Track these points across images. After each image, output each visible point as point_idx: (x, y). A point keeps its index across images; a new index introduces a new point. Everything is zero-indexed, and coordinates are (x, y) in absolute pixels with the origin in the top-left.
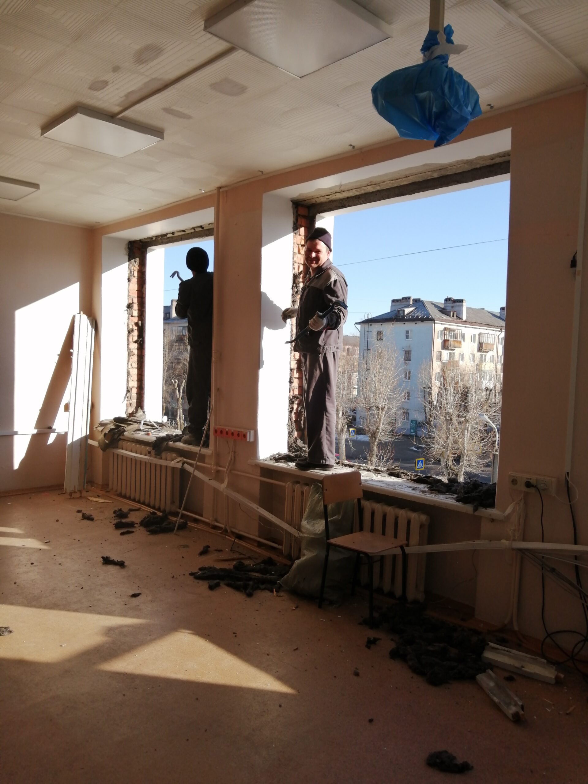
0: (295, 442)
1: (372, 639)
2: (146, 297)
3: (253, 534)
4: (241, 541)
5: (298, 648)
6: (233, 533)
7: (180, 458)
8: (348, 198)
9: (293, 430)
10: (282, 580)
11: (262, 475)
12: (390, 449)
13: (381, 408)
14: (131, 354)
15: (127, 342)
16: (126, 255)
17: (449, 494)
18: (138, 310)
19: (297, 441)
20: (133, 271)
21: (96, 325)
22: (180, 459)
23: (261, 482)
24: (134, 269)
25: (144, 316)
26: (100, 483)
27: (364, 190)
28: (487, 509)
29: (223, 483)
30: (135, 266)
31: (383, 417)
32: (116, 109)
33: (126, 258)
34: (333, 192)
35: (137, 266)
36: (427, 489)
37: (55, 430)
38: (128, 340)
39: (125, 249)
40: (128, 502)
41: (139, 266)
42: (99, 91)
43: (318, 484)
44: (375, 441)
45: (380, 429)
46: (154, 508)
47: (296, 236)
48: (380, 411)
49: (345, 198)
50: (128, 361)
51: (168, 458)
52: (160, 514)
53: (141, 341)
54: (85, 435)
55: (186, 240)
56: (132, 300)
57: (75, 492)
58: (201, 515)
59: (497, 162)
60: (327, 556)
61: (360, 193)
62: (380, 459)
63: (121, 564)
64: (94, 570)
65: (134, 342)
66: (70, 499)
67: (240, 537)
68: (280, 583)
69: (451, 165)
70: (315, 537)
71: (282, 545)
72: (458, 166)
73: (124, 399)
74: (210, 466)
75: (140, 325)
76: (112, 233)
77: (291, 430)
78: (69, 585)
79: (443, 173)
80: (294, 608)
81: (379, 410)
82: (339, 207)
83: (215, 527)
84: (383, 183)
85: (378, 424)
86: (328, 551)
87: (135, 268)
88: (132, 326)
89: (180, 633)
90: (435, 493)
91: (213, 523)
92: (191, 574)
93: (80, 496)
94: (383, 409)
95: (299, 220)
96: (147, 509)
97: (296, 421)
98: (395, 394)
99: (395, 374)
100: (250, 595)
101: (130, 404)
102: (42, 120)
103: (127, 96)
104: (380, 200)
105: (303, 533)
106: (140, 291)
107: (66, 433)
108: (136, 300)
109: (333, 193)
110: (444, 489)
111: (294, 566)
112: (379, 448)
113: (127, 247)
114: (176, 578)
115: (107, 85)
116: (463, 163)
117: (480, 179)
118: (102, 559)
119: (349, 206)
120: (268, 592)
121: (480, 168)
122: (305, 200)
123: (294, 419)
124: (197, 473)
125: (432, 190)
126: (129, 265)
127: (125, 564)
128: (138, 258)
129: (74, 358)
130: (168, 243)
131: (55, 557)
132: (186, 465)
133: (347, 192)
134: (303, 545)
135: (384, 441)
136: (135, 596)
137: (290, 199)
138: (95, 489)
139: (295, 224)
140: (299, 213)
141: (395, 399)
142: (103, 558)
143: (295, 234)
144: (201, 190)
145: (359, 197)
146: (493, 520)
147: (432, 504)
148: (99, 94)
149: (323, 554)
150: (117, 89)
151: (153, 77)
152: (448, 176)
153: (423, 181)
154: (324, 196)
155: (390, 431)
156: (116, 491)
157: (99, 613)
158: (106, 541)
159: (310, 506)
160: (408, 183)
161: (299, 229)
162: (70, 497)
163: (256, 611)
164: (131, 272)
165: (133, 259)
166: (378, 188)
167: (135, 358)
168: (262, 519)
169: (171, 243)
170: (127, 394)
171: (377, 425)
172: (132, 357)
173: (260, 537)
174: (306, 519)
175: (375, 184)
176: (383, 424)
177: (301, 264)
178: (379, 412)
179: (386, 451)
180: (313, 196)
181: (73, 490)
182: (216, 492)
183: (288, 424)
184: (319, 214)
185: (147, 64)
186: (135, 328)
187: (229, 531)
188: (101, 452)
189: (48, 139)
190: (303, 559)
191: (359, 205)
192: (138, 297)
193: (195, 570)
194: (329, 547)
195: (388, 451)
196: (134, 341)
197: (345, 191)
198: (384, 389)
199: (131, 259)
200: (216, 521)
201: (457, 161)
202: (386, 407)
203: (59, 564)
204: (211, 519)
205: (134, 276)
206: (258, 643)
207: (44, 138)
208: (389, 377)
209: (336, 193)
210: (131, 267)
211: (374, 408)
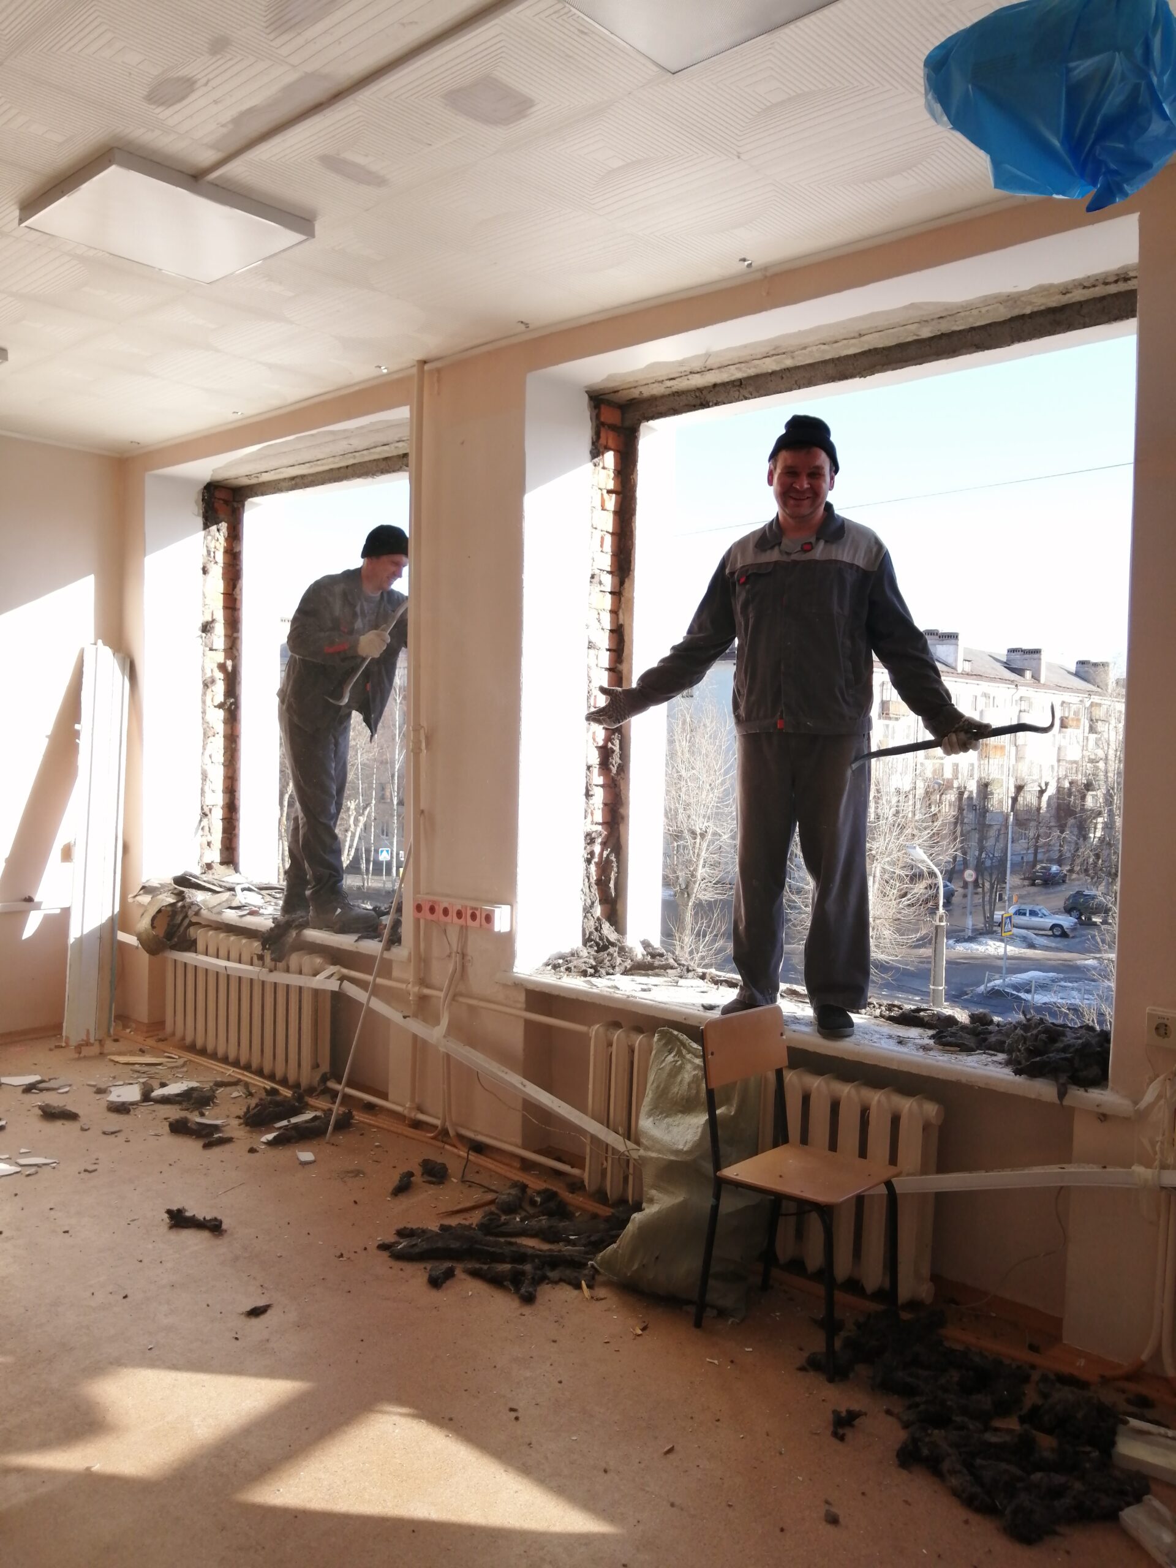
0: (598, 929)
1: (844, 1414)
2: (242, 606)
3: (510, 1141)
4: (482, 1157)
5: (673, 1447)
6: (461, 1137)
7: (332, 967)
8: (715, 385)
9: (593, 903)
10: (599, 1258)
11: (530, 1007)
12: (718, 915)
13: (701, 834)
14: (210, 734)
15: (202, 708)
16: (198, 515)
17: (984, 1053)
18: (226, 636)
19: (603, 926)
20: (213, 550)
21: (131, 671)
22: (332, 969)
23: (528, 1023)
24: (215, 548)
25: (237, 650)
26: (145, 1019)
27: (755, 367)
28: (1090, 1090)
29: (439, 1025)
30: (218, 540)
31: (704, 852)
32: (206, 157)
33: (200, 521)
34: (685, 371)
35: (222, 540)
36: (931, 1042)
37: (40, 903)
38: (204, 702)
39: (196, 502)
40: (212, 1064)
41: (226, 540)
42: (170, 106)
43: (671, 1030)
44: (688, 902)
45: (699, 878)
46: (271, 1077)
47: (597, 472)
48: (698, 841)
49: (709, 387)
50: (204, 748)
51: (305, 970)
52: (287, 1093)
53: (231, 704)
54: (110, 914)
55: (335, 482)
56: (213, 615)
57: (88, 1044)
58: (384, 1096)
59: (1074, 300)
60: (715, 1209)
61: (745, 375)
62: (698, 935)
63: (214, 1227)
64: (150, 1246)
65: (215, 707)
66: (79, 1059)
67: (478, 1148)
68: (595, 1265)
69: (968, 307)
70: (679, 1159)
71: (582, 1167)
72: (984, 310)
73: (196, 833)
74: (404, 986)
75: (230, 668)
76: (168, 466)
77: (589, 901)
78: (92, 1291)
79: (946, 327)
80: (640, 1332)
81: (695, 838)
82: (695, 406)
83: (417, 1125)
84: (804, 351)
85: (695, 866)
86: (717, 1196)
87: (218, 545)
88: (212, 670)
89: (380, 1416)
90: (952, 1052)
91: (413, 1115)
92: (383, 1247)
93: (99, 1052)
94: (703, 835)
95: (603, 435)
96: (254, 1079)
97: (599, 882)
98: (727, 806)
99: (726, 764)
100: (529, 1299)
101: (209, 844)
102: (25, 184)
103: (237, 121)
104: (791, 390)
105: (647, 1148)
106: (229, 594)
107: (66, 912)
108: (220, 615)
109: (685, 374)
110: (970, 1041)
111: (630, 1227)
112: (696, 914)
113: (201, 497)
114: (349, 1258)
115: (193, 91)
116: (997, 303)
117: (1031, 339)
118: (166, 1216)
119: (717, 404)
120: (568, 1288)
121: (1033, 315)
122: (618, 391)
123: (595, 878)
124: (377, 1005)
125: (916, 365)
126: (205, 538)
127: (224, 1226)
128: (225, 522)
129: (83, 743)
130: (294, 489)
131: (52, 1212)
132: (346, 983)
133: (717, 371)
134: (648, 1177)
135: (706, 901)
136: (256, 1312)
137: (586, 387)
138: (132, 1033)
139: (595, 443)
140: (602, 419)
141: (727, 816)
142: (169, 1212)
143: (595, 465)
144: (380, 367)
145: (741, 384)
146: (1103, 1117)
147: (953, 1079)
148: (169, 115)
149: (705, 1202)
150: (216, 102)
151: (309, 68)
152: (953, 333)
153: (893, 346)
154: (663, 381)
155: (717, 879)
156: (183, 1039)
157: (175, 1367)
158: (170, 1165)
159: (655, 1085)
160: (860, 351)
161: (603, 455)
162: (77, 1056)
163: (553, 1344)
164: (209, 552)
165: (213, 525)
166: (789, 363)
167: (218, 744)
168: (531, 1107)
169: (301, 488)
170: (201, 821)
171: (692, 869)
172: (212, 739)
173: (525, 1147)
174: (650, 1114)
175: (784, 353)
176: (704, 866)
177: (608, 532)
178: (695, 842)
179: (711, 920)
180: (637, 381)
181: (85, 1038)
182: (419, 1045)
183: (582, 890)
184: (646, 423)
185: (299, 34)
186: (219, 675)
187: (452, 1133)
188: (145, 956)
189: (37, 233)
190: (650, 1210)
191: (742, 400)
192: (225, 608)
193: (391, 1238)
194: (721, 1185)
195: (715, 921)
196: (216, 704)
197: (712, 369)
198: (704, 796)
199: (209, 524)
200: (420, 1109)
201: (986, 296)
202: (710, 831)
203: (65, 1232)
204: (407, 1106)
205: (216, 563)
206: (574, 1438)
207: (28, 230)
208: (715, 771)
209: (691, 373)
210: (208, 541)
211: (687, 835)
